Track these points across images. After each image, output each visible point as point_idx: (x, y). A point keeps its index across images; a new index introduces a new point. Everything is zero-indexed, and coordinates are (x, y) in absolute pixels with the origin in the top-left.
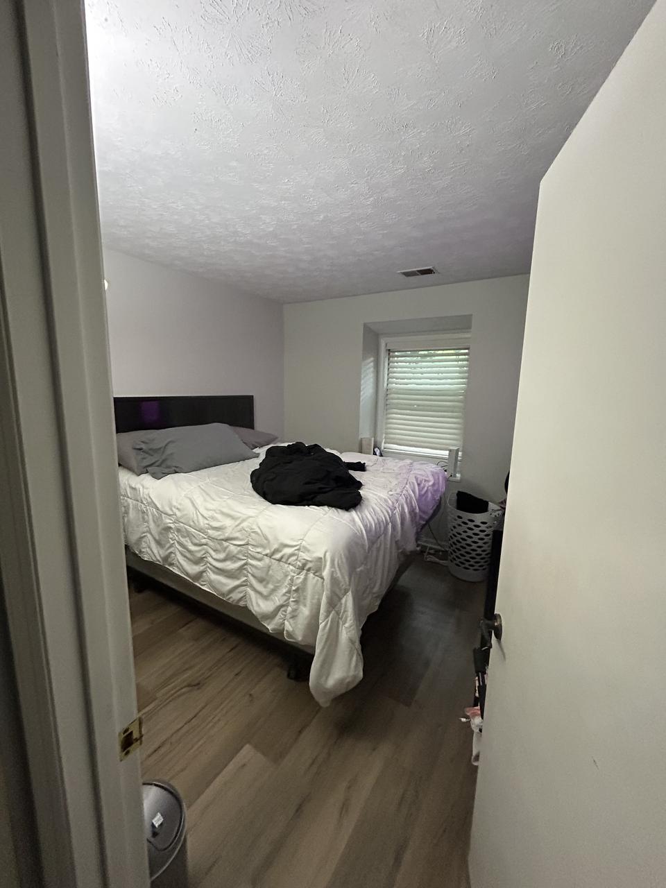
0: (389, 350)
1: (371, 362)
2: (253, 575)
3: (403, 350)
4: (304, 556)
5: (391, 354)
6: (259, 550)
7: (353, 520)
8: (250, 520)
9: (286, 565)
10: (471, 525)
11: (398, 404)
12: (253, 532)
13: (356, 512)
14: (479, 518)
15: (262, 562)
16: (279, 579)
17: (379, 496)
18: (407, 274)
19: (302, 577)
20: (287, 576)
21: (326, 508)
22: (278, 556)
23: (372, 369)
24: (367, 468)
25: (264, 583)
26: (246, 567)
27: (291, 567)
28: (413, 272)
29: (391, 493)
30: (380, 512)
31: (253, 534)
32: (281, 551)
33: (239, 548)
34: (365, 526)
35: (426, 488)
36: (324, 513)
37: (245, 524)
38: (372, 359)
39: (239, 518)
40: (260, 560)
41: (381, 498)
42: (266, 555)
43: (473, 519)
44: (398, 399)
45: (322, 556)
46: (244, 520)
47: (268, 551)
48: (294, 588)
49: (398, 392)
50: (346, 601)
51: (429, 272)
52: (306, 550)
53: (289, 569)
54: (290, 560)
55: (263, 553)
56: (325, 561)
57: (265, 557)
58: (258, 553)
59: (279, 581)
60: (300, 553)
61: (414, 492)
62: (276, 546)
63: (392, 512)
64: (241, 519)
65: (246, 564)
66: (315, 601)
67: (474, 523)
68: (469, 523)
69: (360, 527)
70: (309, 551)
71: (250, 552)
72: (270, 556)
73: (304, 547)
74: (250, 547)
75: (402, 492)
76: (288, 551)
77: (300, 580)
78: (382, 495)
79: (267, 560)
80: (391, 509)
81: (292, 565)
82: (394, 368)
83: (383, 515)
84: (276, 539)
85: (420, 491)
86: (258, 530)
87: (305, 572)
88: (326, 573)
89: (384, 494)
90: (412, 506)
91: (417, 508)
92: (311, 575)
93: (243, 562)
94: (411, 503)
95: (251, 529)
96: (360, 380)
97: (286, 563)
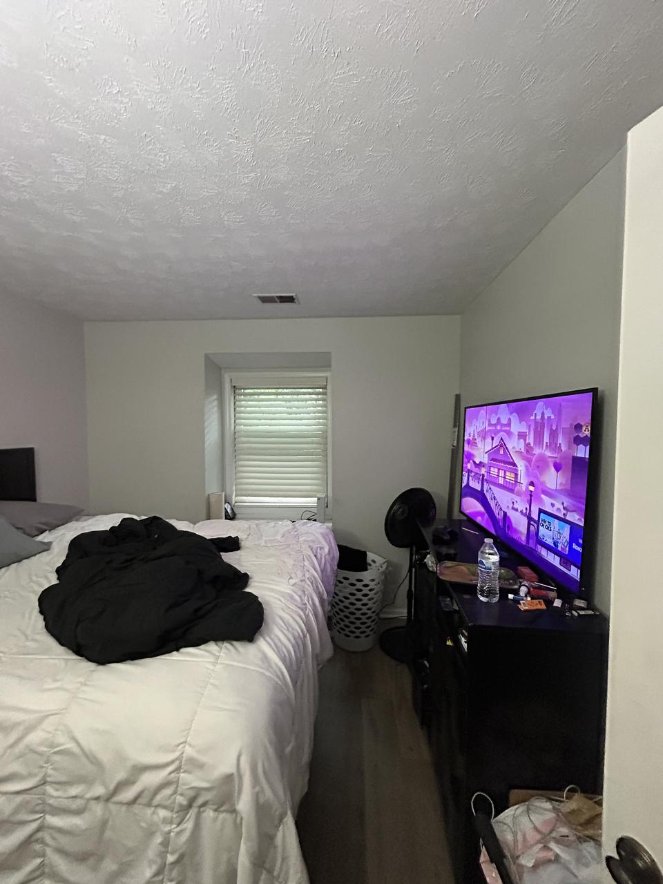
0: (234, 387)
1: (213, 401)
2: (61, 851)
3: (253, 387)
4: (192, 780)
5: (237, 391)
6: (74, 791)
7: (265, 658)
8: (48, 725)
9: (149, 811)
10: (359, 585)
11: (250, 448)
12: (55, 753)
13: (263, 637)
14: (366, 576)
15: (86, 815)
16: (130, 844)
17: (280, 591)
18: (265, 300)
19: (189, 825)
20: (151, 834)
21: (212, 647)
22: (129, 794)
23: (216, 409)
24: (243, 544)
25: (91, 861)
26: (40, 835)
27: (163, 813)
28: (273, 297)
29: (293, 582)
30: (291, 621)
31: (56, 758)
32: (133, 783)
33: (19, 799)
34: (283, 660)
35: (323, 559)
36: (212, 659)
37: (34, 738)
38: (215, 397)
39: (15, 725)
40: (78, 812)
41: (283, 594)
42: (97, 799)
43: (361, 578)
44: (248, 442)
45: (233, 770)
46: (30, 728)
47: (99, 790)
48: (171, 858)
49: (249, 434)
50: (284, 837)
51: (290, 300)
52: (195, 765)
53: (155, 818)
54: (158, 798)
55: (88, 796)
56: (240, 777)
57: (93, 802)
58: (75, 797)
59: (130, 851)
60: (182, 775)
61: (315, 569)
62: (121, 775)
63: (305, 614)
64: (21, 728)
65: (38, 830)
66: (223, 868)
67: (363, 583)
68: (357, 583)
69: (276, 665)
70: (201, 766)
71: (51, 801)
72: (108, 799)
73: (191, 761)
74: (49, 790)
75: (304, 575)
76: (150, 780)
77: (184, 837)
78: (282, 589)
79: (98, 809)
80: (302, 610)
81: (165, 807)
82: (241, 407)
83: (298, 627)
84: (120, 757)
85: (320, 564)
86: (71, 746)
87: (192, 813)
88: (244, 804)
89: (285, 587)
90: (319, 593)
91: (325, 593)
92: (209, 814)
93: (34, 826)
94: (317, 587)
95: (52, 746)
96: (204, 422)
97: (149, 805)
